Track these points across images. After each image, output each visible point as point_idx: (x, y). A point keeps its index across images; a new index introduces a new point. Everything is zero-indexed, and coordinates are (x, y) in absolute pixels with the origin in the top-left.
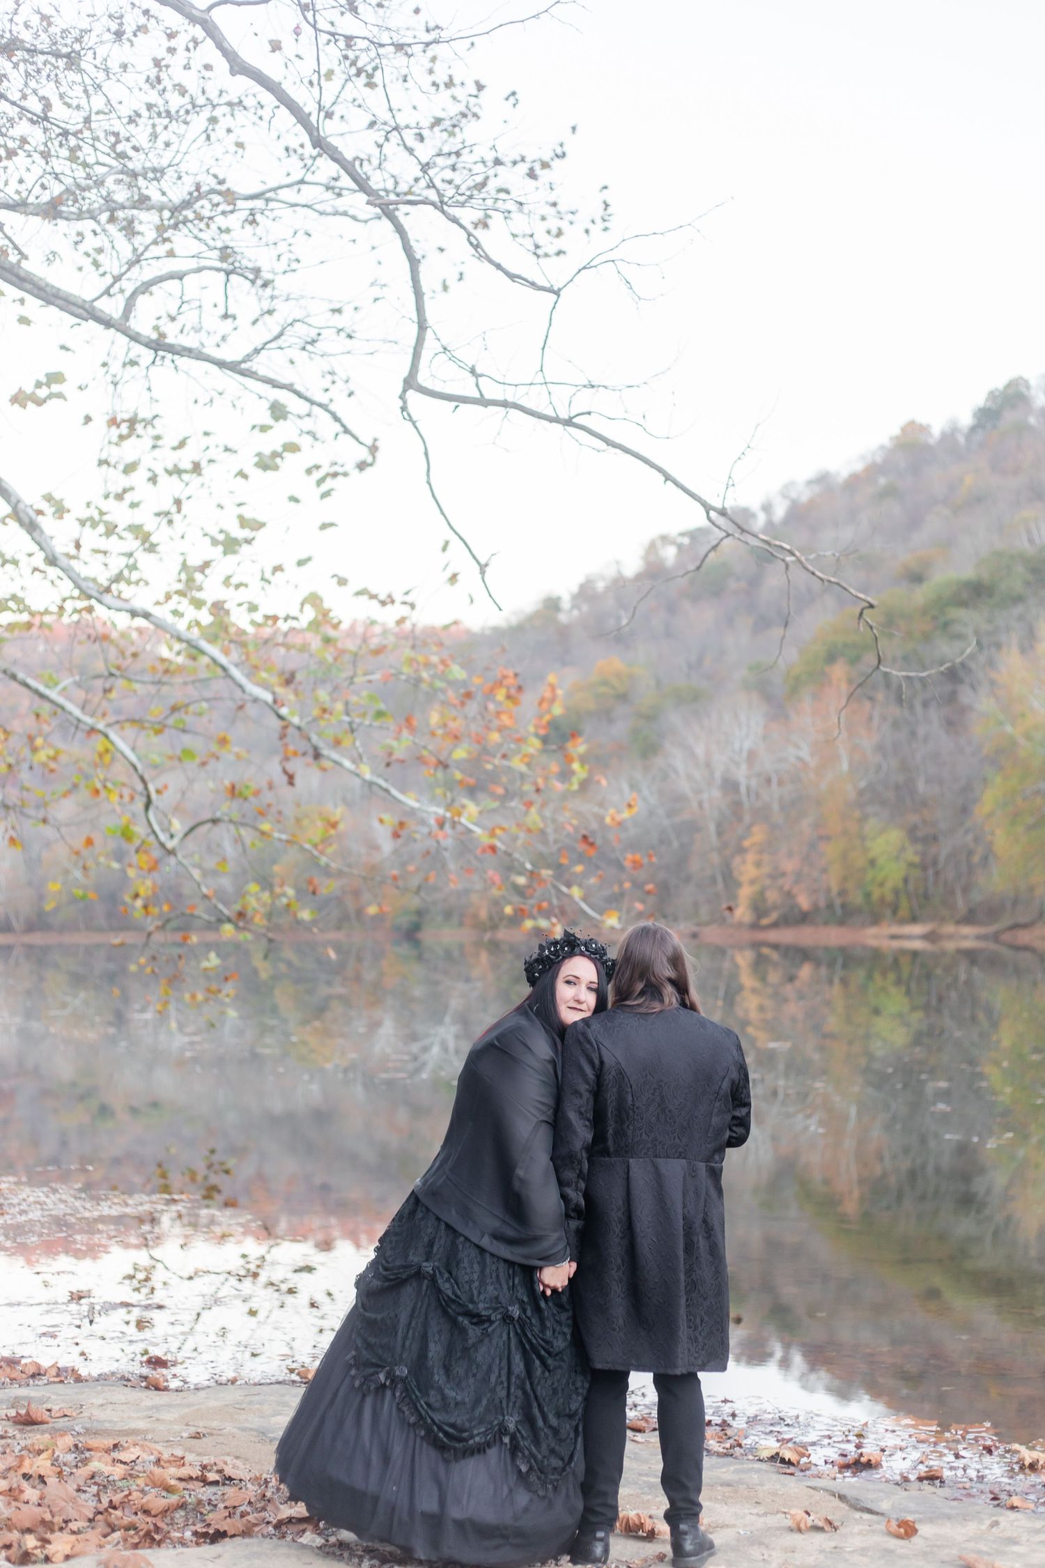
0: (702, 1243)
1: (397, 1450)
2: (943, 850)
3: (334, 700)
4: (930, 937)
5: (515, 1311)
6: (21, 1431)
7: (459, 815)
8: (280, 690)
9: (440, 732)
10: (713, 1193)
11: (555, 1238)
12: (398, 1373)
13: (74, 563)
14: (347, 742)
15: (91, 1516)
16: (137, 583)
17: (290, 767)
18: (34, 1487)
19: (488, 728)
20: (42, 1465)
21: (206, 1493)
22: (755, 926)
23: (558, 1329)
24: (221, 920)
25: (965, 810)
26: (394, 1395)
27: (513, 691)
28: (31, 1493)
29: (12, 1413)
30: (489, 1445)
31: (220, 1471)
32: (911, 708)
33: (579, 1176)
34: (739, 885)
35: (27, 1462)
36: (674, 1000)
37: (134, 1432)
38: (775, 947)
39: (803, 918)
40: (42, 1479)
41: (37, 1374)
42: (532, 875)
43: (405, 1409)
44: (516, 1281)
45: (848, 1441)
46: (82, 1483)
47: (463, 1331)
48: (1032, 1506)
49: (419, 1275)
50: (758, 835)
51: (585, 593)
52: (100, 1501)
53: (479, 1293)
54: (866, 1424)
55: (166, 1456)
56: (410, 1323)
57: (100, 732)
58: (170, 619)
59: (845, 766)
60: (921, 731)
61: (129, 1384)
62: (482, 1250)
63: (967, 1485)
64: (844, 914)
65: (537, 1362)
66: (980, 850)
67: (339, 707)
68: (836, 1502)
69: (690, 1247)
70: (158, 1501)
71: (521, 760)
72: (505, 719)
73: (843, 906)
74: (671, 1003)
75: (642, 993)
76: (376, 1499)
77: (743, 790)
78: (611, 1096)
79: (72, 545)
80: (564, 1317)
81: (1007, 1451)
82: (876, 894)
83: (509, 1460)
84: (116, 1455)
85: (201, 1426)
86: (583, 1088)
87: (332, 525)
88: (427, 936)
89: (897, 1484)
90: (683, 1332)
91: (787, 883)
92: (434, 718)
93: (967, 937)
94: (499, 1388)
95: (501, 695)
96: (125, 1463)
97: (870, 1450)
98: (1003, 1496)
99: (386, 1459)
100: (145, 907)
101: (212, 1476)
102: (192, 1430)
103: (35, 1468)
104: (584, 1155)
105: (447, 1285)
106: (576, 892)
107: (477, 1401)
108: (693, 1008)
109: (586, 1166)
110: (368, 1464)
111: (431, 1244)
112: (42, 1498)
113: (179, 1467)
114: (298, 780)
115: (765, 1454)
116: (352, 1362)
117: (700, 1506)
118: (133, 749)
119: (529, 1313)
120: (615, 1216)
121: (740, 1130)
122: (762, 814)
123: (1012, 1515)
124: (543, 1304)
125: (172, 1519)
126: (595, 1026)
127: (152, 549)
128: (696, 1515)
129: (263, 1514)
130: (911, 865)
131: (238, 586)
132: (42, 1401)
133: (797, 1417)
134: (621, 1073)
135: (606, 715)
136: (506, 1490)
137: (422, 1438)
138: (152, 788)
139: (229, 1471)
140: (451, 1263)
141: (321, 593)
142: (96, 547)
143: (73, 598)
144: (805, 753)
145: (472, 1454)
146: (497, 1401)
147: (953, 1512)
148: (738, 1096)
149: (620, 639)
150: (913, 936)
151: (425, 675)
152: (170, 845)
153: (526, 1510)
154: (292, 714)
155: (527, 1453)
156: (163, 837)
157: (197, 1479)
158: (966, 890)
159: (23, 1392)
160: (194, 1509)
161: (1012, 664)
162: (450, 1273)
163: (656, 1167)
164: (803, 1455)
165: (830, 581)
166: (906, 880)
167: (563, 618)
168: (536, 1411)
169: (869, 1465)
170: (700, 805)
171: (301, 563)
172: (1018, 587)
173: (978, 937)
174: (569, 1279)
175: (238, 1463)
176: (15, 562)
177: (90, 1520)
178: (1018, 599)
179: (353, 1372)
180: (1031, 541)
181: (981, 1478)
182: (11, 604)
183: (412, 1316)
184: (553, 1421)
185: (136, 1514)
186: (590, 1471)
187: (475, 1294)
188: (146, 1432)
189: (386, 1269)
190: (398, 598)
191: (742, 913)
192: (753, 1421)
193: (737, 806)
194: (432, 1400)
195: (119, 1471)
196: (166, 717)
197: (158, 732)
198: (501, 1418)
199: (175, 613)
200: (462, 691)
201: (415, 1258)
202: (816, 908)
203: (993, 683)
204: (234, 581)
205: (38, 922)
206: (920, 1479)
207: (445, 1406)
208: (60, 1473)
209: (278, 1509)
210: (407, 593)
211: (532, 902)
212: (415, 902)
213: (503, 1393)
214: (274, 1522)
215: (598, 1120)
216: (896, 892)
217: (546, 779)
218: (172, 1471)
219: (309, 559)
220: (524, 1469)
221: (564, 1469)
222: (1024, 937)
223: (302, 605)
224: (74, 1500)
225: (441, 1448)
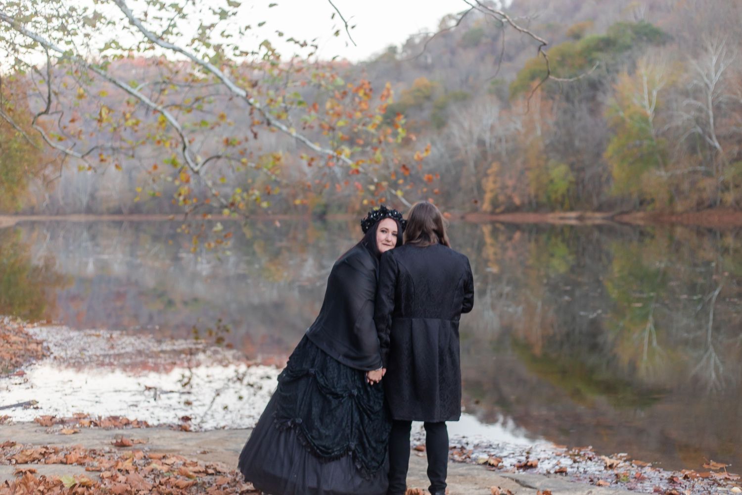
0: (448, 359)
1: (296, 458)
2: (588, 174)
3: (278, 96)
4: (580, 218)
5: (355, 392)
6: (118, 450)
7: (341, 154)
8: (249, 90)
9: (331, 112)
10: (454, 335)
11: (374, 357)
12: (297, 421)
13: (143, 24)
14: (284, 117)
15: (151, 488)
16: (177, 34)
17: (255, 129)
18: (123, 475)
19: (355, 110)
20: (128, 465)
21: (206, 479)
22: (493, 213)
23: (376, 400)
24: (223, 207)
25: (598, 155)
26: (295, 432)
27: (367, 91)
28: (121, 478)
29: (114, 441)
30: (342, 456)
31: (215, 469)
32: (573, 103)
33: (387, 327)
34: (485, 192)
35: (120, 464)
36: (436, 241)
37: (174, 451)
38: (503, 223)
39: (515, 209)
40: (127, 472)
41: (128, 423)
42: (377, 185)
43: (300, 438)
44: (356, 378)
45: (522, 456)
46: (147, 474)
47: (329, 402)
48: (609, 484)
49: (308, 374)
50: (495, 167)
51: (409, 44)
52: (155, 482)
53: (337, 384)
54: (531, 448)
55: (188, 461)
56: (303, 398)
57: (159, 111)
58: (194, 54)
59: (539, 133)
60: (578, 115)
61: (172, 429)
62: (339, 363)
63: (579, 475)
64: (536, 206)
65: (366, 417)
66: (605, 176)
67: (280, 99)
68: (514, 483)
69: (442, 361)
70: (183, 481)
71: (373, 127)
72: (364, 106)
73: (537, 203)
74: (434, 242)
75: (420, 237)
76: (286, 481)
77: (488, 145)
78: (403, 288)
79: (143, 14)
80: (380, 395)
81: (599, 460)
82: (553, 197)
83: (352, 463)
84: (164, 461)
85: (206, 448)
86: (389, 284)
87: (275, 5)
88: (329, 217)
89: (544, 475)
90: (438, 402)
91: (509, 192)
92: (328, 105)
93: (598, 218)
94: (347, 429)
95: (361, 93)
96: (168, 465)
97: (532, 459)
98: (596, 480)
99: (291, 462)
100: (185, 200)
101: (211, 471)
102: (202, 450)
103: (124, 466)
104: (390, 316)
105: (322, 380)
106: (399, 193)
107: (336, 435)
108: (446, 244)
109: (391, 321)
110: (282, 465)
111: (314, 360)
112: (127, 480)
113: (194, 466)
114: (259, 136)
115: (481, 462)
116: (275, 416)
117: (446, 485)
118: (176, 119)
119: (362, 393)
120: (405, 346)
121: (468, 305)
122: (497, 157)
123: (599, 488)
124: (369, 389)
125: (190, 490)
126: (396, 253)
127: (184, 17)
128: (444, 488)
129: (234, 488)
130: (571, 182)
131: (227, 36)
132: (129, 436)
133: (498, 445)
134: (408, 276)
135: (419, 107)
136: (350, 477)
137: (309, 452)
138: (186, 140)
139: (219, 469)
140: (323, 369)
141: (270, 40)
142: (156, 16)
143: (143, 42)
144: (519, 126)
145: (333, 460)
146: (346, 435)
147: (570, 487)
148: (467, 287)
149: (427, 68)
150: (571, 218)
151: (323, 83)
152: (196, 169)
153: (360, 486)
154: (256, 101)
155: (360, 459)
156: (192, 165)
157: (203, 472)
158: (598, 195)
159: (120, 432)
160: (201, 486)
161: (624, 81)
162: (323, 374)
163: (425, 323)
164: (499, 462)
165: (524, 31)
166: (568, 190)
167: (398, 57)
168: (365, 440)
169: (532, 467)
170: (466, 152)
171: (260, 25)
172: (628, 41)
173: (604, 219)
174: (383, 377)
175: (224, 465)
176: (114, 23)
177: (150, 491)
178: (629, 47)
179: (275, 421)
180: (636, 17)
181: (585, 472)
182: (113, 45)
183: (304, 394)
184: (374, 445)
185: (172, 487)
186: (392, 468)
187: (335, 383)
188: (178, 451)
189: (291, 372)
190: (309, 43)
191: (486, 206)
192: (476, 446)
193: (484, 154)
194: (314, 434)
195: (165, 469)
196: (193, 104)
197: (189, 112)
198: (348, 443)
199: (196, 49)
200: (342, 91)
201: (306, 366)
202: (523, 204)
203: (614, 90)
204: (226, 34)
205: (136, 209)
206: (556, 472)
207: (320, 437)
208: (136, 469)
209: (241, 486)
210: (314, 40)
211: (377, 198)
212: (323, 200)
213: (349, 431)
214: (240, 492)
215: (397, 300)
216: (563, 196)
217: (385, 137)
218: (191, 468)
219: (264, 23)
220: (359, 467)
221: (379, 467)
222: (626, 218)
223: (260, 45)
224: (142, 481)
225: (318, 457)
